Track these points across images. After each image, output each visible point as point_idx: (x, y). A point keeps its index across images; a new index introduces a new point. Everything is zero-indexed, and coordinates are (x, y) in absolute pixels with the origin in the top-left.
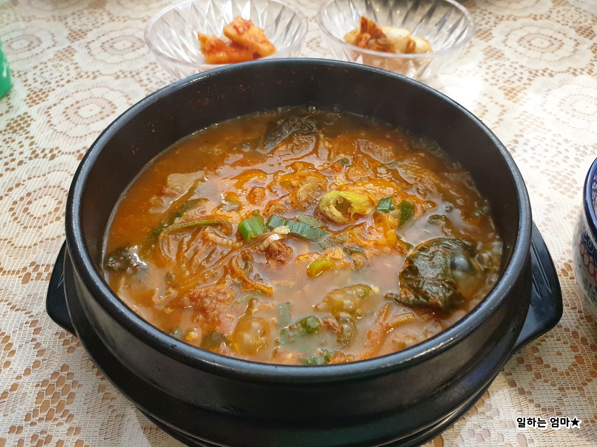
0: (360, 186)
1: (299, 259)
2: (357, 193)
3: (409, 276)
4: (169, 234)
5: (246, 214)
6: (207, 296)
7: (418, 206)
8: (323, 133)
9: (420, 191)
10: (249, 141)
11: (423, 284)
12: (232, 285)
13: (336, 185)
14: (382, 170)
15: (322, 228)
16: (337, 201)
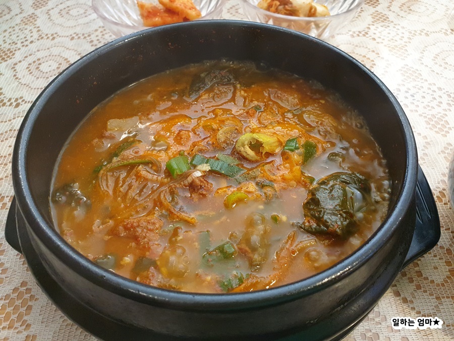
0: (270, 129)
1: (218, 193)
2: (268, 135)
3: (312, 207)
4: (107, 172)
5: (173, 153)
6: (138, 226)
7: (320, 146)
8: (240, 83)
9: (321, 133)
10: (177, 91)
11: (324, 214)
12: (160, 216)
13: (250, 128)
14: (290, 115)
15: (238, 165)
16: (251, 142)
